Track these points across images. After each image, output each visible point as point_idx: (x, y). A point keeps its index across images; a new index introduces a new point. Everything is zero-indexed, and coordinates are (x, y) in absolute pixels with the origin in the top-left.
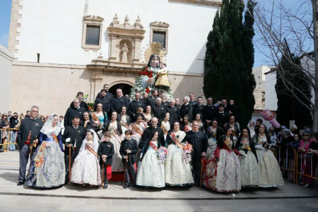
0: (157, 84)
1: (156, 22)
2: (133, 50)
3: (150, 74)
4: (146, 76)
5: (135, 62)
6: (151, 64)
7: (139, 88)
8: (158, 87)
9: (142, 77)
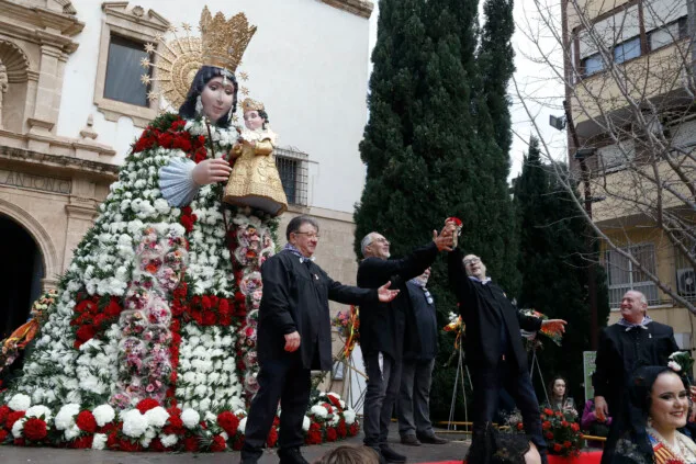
0: (234, 189)
1: (124, 5)
2: (30, 85)
3: (196, 147)
4: (183, 154)
5: (34, 132)
6: (199, 107)
7: (146, 203)
8: (232, 206)
9: (161, 154)
